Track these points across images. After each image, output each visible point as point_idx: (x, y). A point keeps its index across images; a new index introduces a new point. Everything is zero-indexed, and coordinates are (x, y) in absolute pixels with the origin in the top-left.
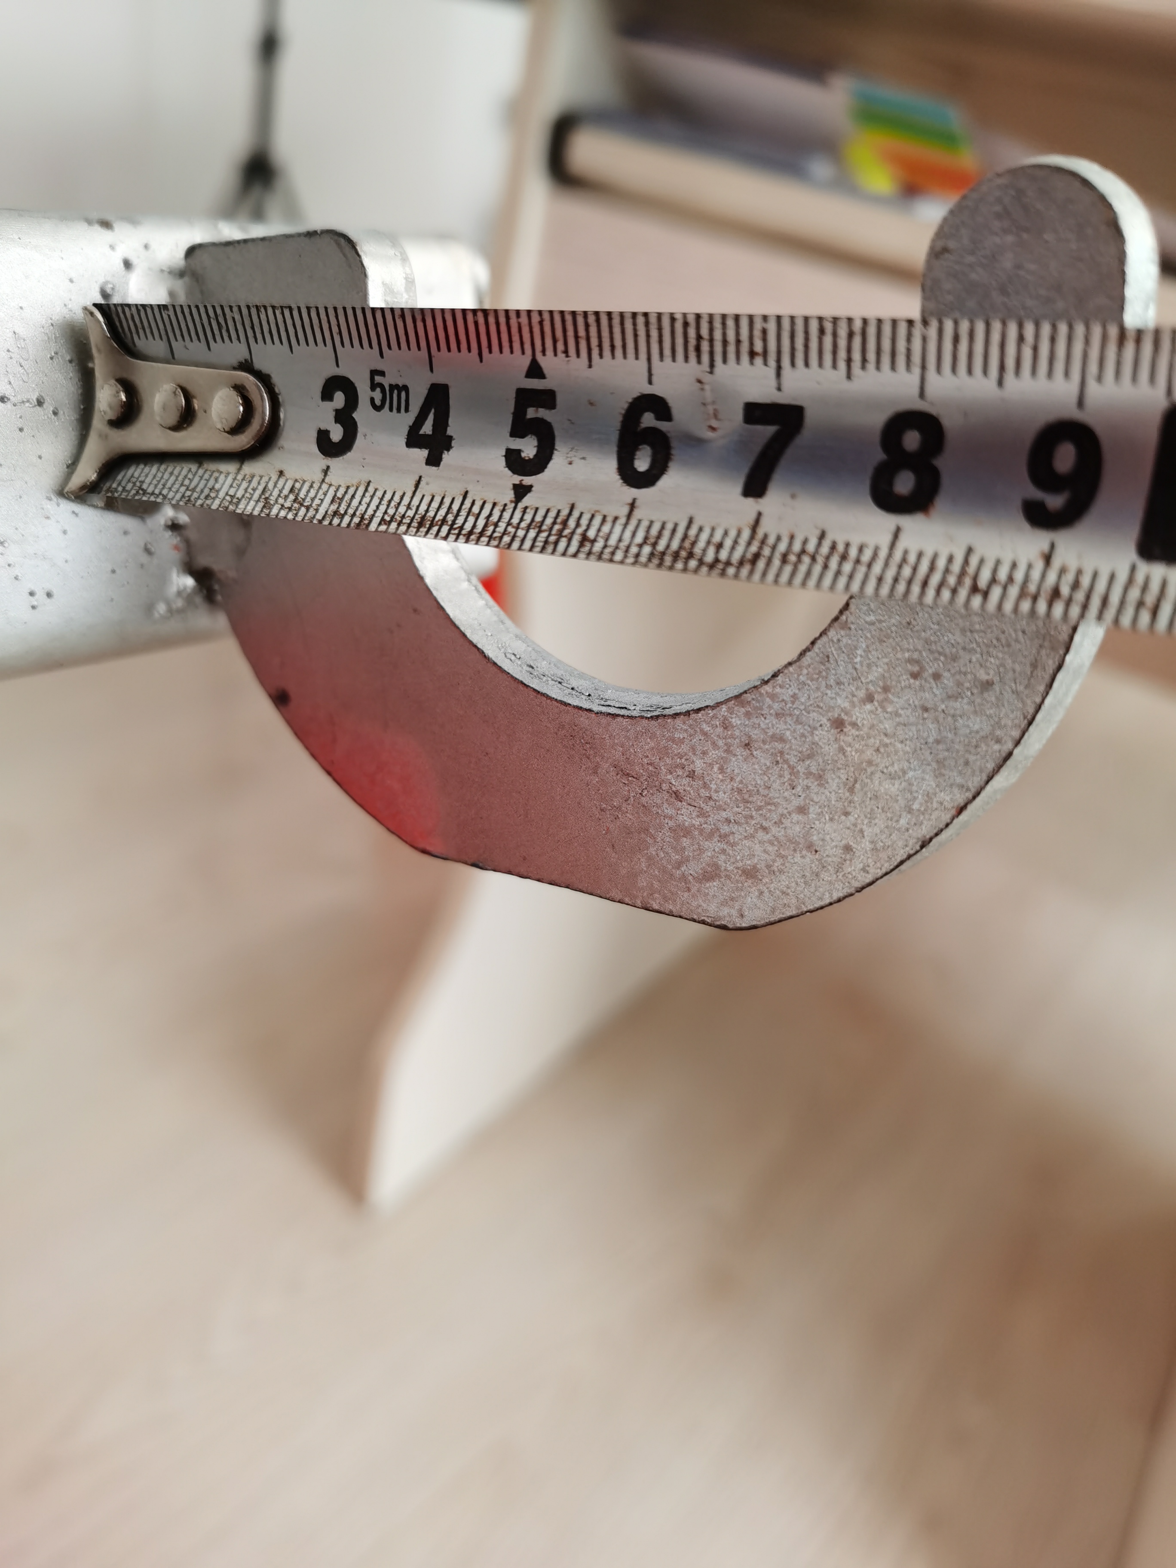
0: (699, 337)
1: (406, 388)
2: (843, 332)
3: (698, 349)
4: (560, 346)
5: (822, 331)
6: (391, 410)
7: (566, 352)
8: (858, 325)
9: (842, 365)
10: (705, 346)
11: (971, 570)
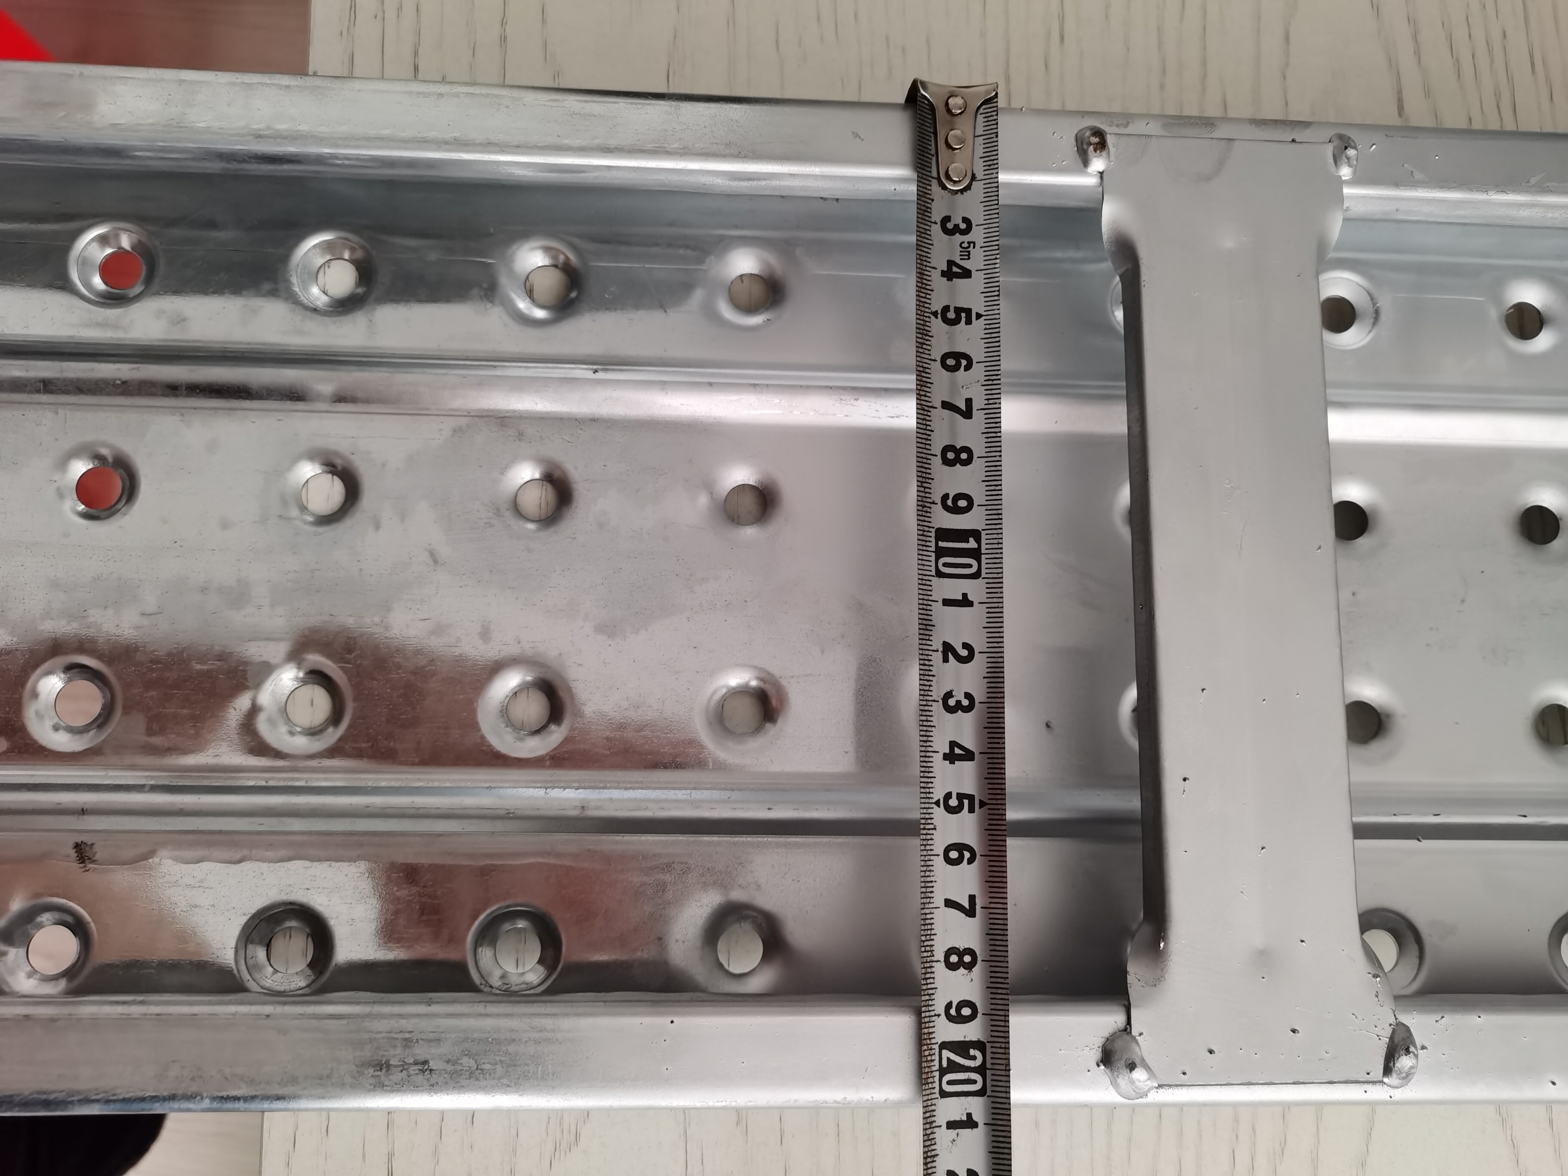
0: (993, 380)
1: (969, 258)
2: (996, 430)
3: (989, 380)
4: (988, 327)
5: (996, 423)
6: (961, 252)
7: (985, 329)
8: (999, 434)
9: (986, 430)
10: (990, 382)
11: (927, 481)
